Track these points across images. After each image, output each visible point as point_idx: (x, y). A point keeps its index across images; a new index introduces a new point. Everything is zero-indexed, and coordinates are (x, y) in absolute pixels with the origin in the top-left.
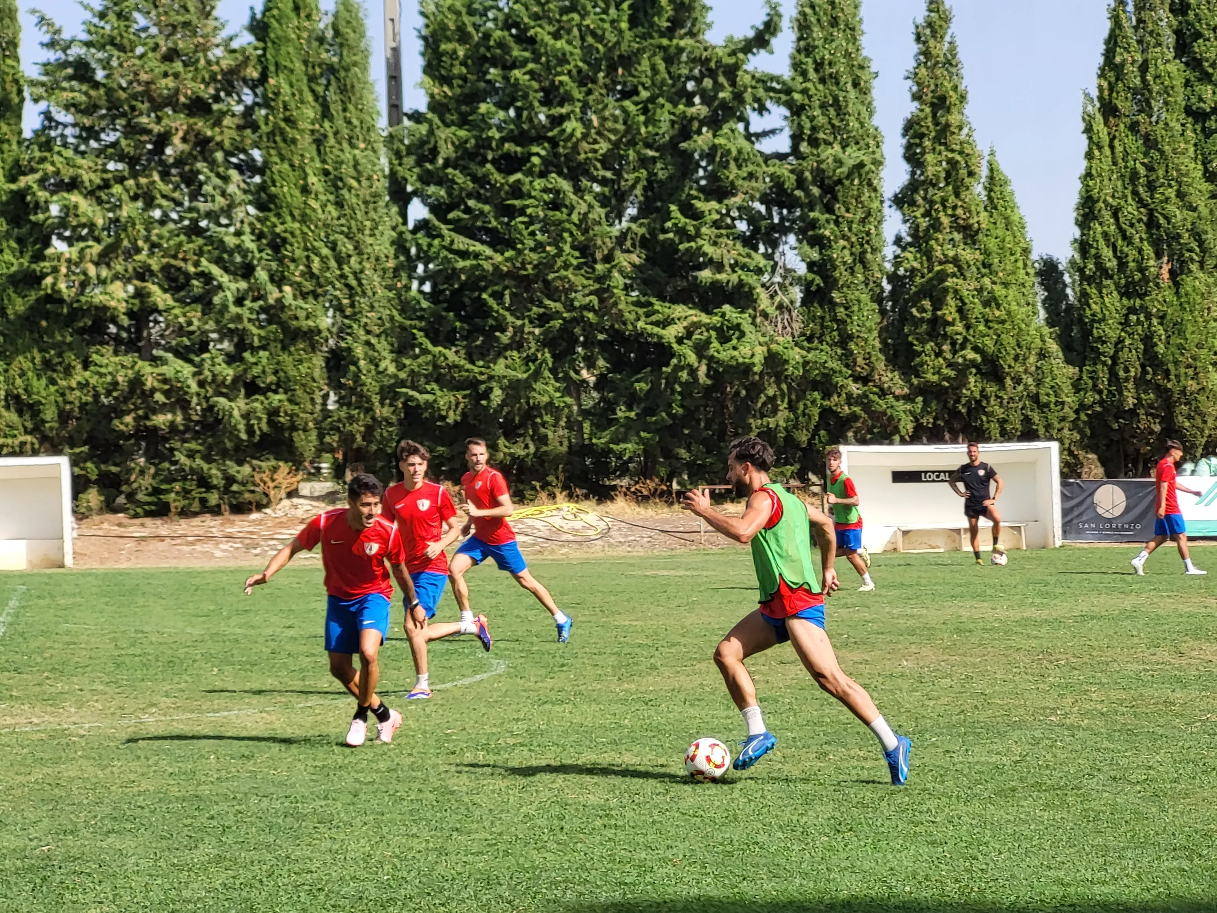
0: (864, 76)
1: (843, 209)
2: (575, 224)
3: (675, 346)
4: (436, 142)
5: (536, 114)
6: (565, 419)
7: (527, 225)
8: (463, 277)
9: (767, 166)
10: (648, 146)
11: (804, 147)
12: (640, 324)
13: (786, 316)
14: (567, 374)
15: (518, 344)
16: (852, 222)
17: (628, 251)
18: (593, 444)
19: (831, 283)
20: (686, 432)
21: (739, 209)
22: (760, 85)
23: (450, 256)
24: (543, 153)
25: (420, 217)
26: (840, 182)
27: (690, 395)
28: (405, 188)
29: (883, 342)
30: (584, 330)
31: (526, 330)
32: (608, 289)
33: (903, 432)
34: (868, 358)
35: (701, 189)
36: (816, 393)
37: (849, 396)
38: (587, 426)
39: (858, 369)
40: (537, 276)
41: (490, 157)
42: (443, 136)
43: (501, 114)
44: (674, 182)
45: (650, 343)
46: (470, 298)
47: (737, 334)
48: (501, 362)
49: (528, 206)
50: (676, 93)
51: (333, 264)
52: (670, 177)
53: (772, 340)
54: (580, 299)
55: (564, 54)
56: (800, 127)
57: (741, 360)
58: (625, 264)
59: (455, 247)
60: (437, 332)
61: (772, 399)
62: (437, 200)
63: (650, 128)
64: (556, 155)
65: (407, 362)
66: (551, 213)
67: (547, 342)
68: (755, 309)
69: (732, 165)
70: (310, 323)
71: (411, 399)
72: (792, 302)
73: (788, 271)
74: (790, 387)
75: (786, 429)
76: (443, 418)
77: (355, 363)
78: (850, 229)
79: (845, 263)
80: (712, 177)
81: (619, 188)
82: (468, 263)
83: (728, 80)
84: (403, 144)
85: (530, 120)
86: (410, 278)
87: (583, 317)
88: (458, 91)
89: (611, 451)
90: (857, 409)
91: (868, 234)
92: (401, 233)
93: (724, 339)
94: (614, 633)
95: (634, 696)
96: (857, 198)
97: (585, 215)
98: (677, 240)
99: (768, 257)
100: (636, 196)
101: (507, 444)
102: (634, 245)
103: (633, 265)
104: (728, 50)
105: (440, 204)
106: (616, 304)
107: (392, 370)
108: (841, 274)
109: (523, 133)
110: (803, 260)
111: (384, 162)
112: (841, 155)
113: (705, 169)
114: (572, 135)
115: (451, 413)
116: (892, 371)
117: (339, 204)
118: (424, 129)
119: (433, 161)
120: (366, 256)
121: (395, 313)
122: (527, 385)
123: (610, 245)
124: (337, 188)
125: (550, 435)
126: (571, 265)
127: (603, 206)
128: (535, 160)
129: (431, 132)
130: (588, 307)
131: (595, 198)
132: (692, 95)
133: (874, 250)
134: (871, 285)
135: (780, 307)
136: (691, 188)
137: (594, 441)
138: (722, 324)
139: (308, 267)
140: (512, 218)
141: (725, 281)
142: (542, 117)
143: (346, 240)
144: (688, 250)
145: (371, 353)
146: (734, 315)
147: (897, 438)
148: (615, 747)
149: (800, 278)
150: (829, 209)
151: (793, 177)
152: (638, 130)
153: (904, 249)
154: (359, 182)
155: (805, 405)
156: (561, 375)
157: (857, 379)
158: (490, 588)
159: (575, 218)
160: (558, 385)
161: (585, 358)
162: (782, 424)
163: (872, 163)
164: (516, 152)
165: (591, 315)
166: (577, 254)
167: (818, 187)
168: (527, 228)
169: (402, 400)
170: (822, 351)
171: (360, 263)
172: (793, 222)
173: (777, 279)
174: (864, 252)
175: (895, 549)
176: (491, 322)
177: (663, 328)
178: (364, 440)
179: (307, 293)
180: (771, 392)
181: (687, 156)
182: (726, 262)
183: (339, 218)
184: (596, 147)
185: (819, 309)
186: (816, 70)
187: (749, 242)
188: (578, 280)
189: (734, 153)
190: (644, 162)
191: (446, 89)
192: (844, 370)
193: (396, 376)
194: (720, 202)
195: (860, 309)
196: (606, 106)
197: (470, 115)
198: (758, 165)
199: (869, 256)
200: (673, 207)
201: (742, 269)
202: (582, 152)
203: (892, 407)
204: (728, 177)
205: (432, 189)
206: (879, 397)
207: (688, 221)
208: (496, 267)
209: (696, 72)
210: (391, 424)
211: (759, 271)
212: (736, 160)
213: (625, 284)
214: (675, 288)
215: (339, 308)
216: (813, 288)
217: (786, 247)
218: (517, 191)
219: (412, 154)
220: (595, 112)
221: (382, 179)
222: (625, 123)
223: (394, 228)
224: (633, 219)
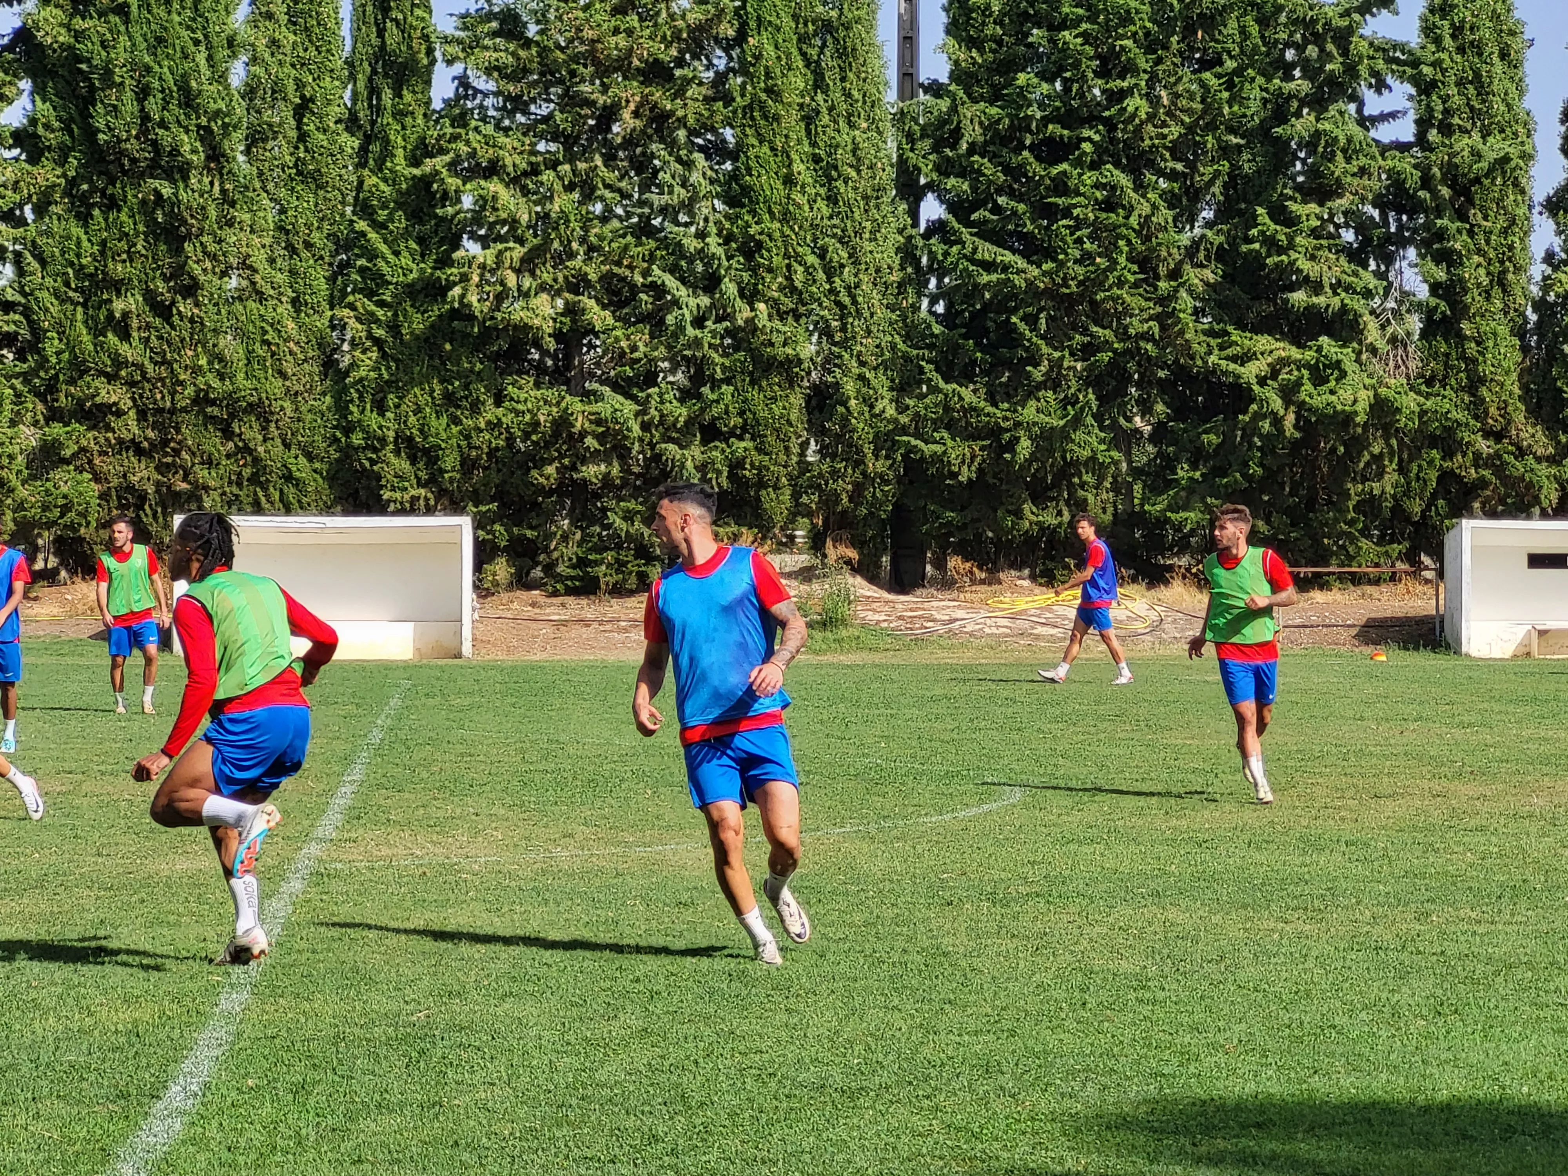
0: (1515, 44)
1: (1480, 215)
2: (1134, 230)
3: (1256, 388)
4: (960, 122)
5: (1089, 87)
6: (1110, 479)
7: (1073, 230)
8: (987, 295)
9: (1384, 159)
10: (1232, 130)
11: (1433, 135)
12: (1213, 359)
13: (1400, 352)
14: (1115, 421)
15: (1054, 382)
16: (1491, 232)
17: (1202, 266)
18: (1145, 512)
19: (1460, 310)
20: (1266, 498)
21: (1345, 213)
22: (1380, 54)
23: (971, 268)
24: (1097, 138)
25: (934, 217)
26: (1477, 180)
27: (1273, 451)
28: (918, 181)
29: (1525, 387)
30: (1139, 364)
31: (1066, 364)
32: (1172, 314)
33: (1545, 504)
34: (1503, 407)
35: (1298, 188)
36: (1434, 451)
37: (1477, 455)
38: (1138, 488)
39: (1490, 421)
40: (1081, 295)
41: (1028, 142)
42: (969, 115)
43: (1045, 87)
44: (1263, 178)
45: (1221, 384)
46: (995, 322)
47: (1336, 373)
48: (1032, 404)
49: (1075, 206)
50: (1270, 64)
51: (821, 275)
52: (1258, 172)
53: (1380, 383)
54: (1136, 326)
55: (1128, 12)
56: (1430, 109)
57: (1339, 407)
58: (1196, 281)
59: (979, 256)
60: (950, 365)
61: (1377, 459)
62: (958, 195)
63: (1236, 108)
64: (1113, 140)
65: (911, 402)
66: (1104, 215)
67: (1091, 380)
68: (1360, 343)
69: (1339, 157)
70: (789, 351)
71: (914, 449)
72: (1408, 334)
73: (1405, 294)
74: (1401, 442)
75: (1394, 497)
76: (954, 475)
77: (844, 404)
78: (1488, 242)
79: (1479, 285)
80: (1313, 172)
81: (1192, 184)
82: (994, 277)
83: (1338, 47)
84: (918, 124)
85: (1081, 95)
86: (919, 294)
87: (1139, 348)
88: (990, 57)
89: (1168, 520)
90: (1486, 473)
91: (1511, 248)
92: (910, 237)
93: (1319, 380)
94: (1162, 754)
95: (1185, 836)
96: (1499, 202)
97: (1148, 217)
98: (1263, 251)
99: (1380, 275)
100: (1214, 195)
101: (1035, 510)
102: (1208, 258)
103: (1207, 284)
104: (1340, 9)
105: (961, 202)
106: (1182, 332)
107: (891, 411)
108: (1474, 299)
109: (1070, 111)
110: (1426, 281)
111: (892, 146)
112: (1481, 146)
113: (1304, 161)
114: (1134, 115)
115: (965, 469)
116: (1534, 425)
117: (832, 199)
118: (944, 104)
119: (954, 146)
120: (863, 267)
121: (898, 339)
122: (1064, 434)
123: (1178, 257)
124: (830, 179)
125: (1091, 498)
126: (1127, 281)
127: (1171, 207)
128: (1087, 147)
129: (953, 109)
130: (1146, 336)
131: (1160, 196)
132: (1292, 65)
133: (1518, 269)
134: (1512, 313)
135: (1393, 340)
136: (1285, 186)
137: (1147, 507)
138: (1318, 360)
139: (789, 278)
140: (1053, 220)
141: (1324, 305)
142: (1097, 92)
143: (838, 245)
144: (1276, 264)
145: (864, 390)
146: (1333, 350)
147: (1537, 510)
148: (1156, 900)
149: (1420, 304)
150: (1462, 216)
151: (1417, 174)
152: (1220, 109)
153: (1556, 268)
154: (859, 172)
155: (1420, 466)
156: (1107, 422)
157: (1488, 434)
158: (1006, 694)
159: (1134, 221)
160: (1103, 435)
161: (1139, 402)
162: (1389, 489)
163: (1520, 157)
164: (1061, 136)
165: (1149, 346)
166: (1135, 268)
167: (1449, 187)
168: (1072, 234)
169: (902, 451)
170: (1444, 397)
171: (856, 275)
172: (1415, 231)
173: (1391, 304)
174: (1505, 272)
175: (1528, 654)
176: (1021, 352)
177: (1242, 365)
178: (850, 501)
179: (787, 313)
180: (1376, 450)
181: (1282, 144)
182: (1326, 282)
183: (831, 218)
184: (1165, 131)
185: (1444, 345)
186: (1453, 36)
187: (1357, 256)
188: (1134, 302)
189: (1342, 141)
190: (1225, 151)
191: (974, 54)
192: (1472, 422)
193: (896, 421)
194: (1321, 204)
195: (1496, 345)
196: (1180, 79)
197: (1005, 88)
198: (1373, 158)
199: (1510, 276)
200: (1260, 210)
201: (1346, 290)
202: (1146, 137)
203: (1532, 470)
204: (1333, 173)
205: (951, 182)
206: (1516, 458)
207: (1278, 228)
208: (1030, 283)
209: (1298, 37)
210: (887, 482)
211: (1368, 294)
212: (1344, 151)
213: (1195, 307)
214: (1259, 313)
215: (826, 333)
216: (1438, 317)
217: (1404, 264)
218: (1061, 186)
219: (928, 136)
220: (1165, 87)
221: (888, 169)
222: (1203, 101)
223: (900, 232)
224: (1209, 225)
